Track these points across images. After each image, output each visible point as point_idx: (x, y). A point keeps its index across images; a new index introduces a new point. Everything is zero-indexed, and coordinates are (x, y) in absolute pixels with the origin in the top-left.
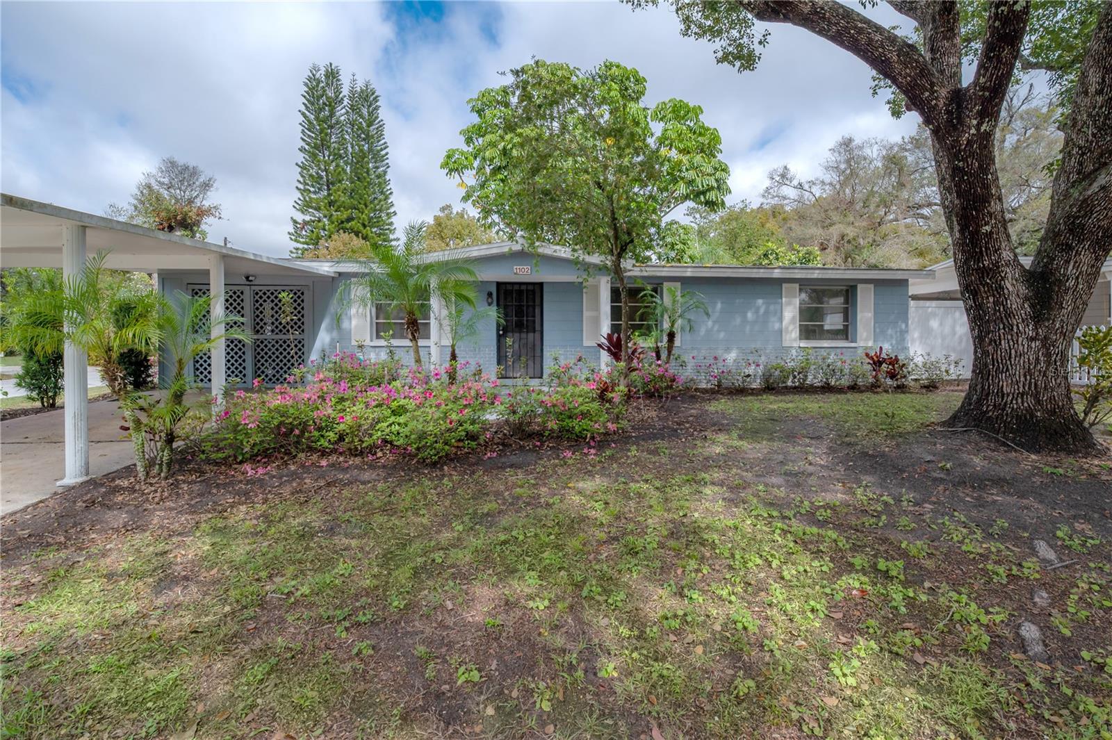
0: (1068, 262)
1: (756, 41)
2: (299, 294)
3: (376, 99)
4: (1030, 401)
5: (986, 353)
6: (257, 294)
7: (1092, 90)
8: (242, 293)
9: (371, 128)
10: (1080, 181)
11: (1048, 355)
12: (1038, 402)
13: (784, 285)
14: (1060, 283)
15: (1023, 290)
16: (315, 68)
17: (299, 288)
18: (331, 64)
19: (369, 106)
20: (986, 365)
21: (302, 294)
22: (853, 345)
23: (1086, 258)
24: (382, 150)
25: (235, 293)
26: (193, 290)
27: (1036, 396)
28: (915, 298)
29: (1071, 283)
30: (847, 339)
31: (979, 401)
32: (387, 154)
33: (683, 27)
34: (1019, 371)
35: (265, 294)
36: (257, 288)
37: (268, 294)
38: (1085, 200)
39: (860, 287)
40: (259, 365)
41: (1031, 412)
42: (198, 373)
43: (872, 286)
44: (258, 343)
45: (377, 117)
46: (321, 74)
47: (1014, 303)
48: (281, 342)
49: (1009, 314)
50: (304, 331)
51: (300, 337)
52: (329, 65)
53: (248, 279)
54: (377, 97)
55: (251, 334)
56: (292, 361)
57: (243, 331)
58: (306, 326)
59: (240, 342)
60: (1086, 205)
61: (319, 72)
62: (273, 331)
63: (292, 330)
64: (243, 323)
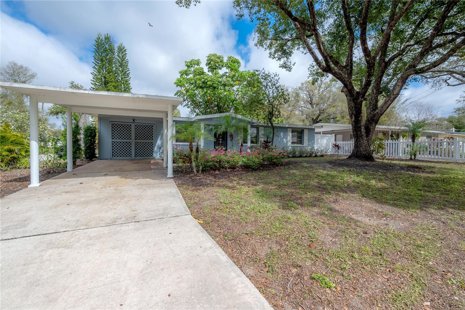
0: (371, 126)
1: (292, 64)
3: (125, 51)
4: (365, 152)
5: (358, 143)
6: (136, 126)
7: (375, 93)
8: (131, 125)
9: (123, 62)
10: (373, 111)
11: (368, 143)
12: (367, 152)
13: (288, 129)
14: (370, 130)
15: (365, 131)
16: (99, 35)
17: (151, 124)
18: (107, 34)
19: (122, 53)
20: (358, 145)
21: (152, 126)
22: (303, 145)
23: (374, 125)
24: (128, 71)
25: (128, 125)
26: (112, 124)
27: (366, 151)
28: (318, 133)
29: (372, 130)
30: (301, 144)
31: (357, 153)
32: (130, 73)
33: (269, 55)
34: (364, 146)
36: (136, 124)
37: (140, 126)
38: (374, 114)
39: (305, 130)
40: (136, 151)
41: (366, 154)
42: (113, 154)
43: (307, 130)
44: (136, 143)
45: (125, 58)
46: (103, 37)
47: (363, 133)
48: (144, 143)
49: (363, 135)
50: (152, 139)
51: (151, 141)
52: (106, 34)
53: (134, 120)
54: (126, 50)
55: (134, 140)
56: (149, 149)
57: (131, 139)
58: (154, 138)
59: (129, 143)
60: (374, 115)
61: (102, 37)
62: (142, 139)
63: (149, 139)
64: (131, 136)
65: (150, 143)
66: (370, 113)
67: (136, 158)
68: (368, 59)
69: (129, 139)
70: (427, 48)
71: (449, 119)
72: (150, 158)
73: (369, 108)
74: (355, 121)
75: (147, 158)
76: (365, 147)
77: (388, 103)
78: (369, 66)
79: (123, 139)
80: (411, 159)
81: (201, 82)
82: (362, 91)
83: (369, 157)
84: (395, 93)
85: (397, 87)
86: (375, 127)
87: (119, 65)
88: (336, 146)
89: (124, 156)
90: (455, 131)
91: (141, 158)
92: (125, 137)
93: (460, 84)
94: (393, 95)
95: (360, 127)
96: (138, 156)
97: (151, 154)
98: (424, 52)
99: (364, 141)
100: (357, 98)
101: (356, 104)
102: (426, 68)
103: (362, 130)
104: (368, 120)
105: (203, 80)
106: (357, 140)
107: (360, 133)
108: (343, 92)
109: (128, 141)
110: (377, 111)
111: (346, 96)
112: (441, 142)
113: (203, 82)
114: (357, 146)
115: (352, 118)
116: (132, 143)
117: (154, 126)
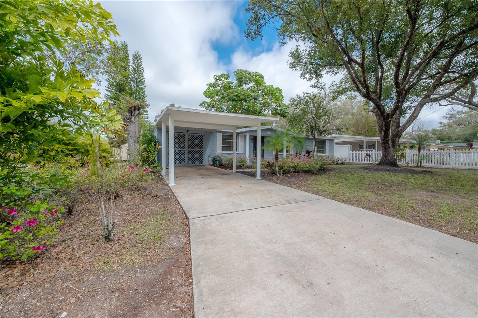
0: (396, 139)
5: (385, 153)
8: (185, 135)
9: (139, 70)
10: (397, 128)
12: (392, 160)
14: (395, 143)
16: (116, 42)
17: (202, 135)
21: (203, 137)
22: (325, 155)
24: (143, 79)
25: (182, 135)
28: (337, 143)
30: (323, 153)
35: (191, 136)
36: (189, 134)
37: (193, 136)
39: (326, 141)
40: (189, 158)
41: (392, 162)
43: (328, 141)
44: (189, 151)
45: (141, 66)
47: (390, 145)
49: (390, 147)
50: (203, 148)
51: (202, 150)
52: (123, 42)
53: (188, 131)
54: (141, 58)
55: (187, 149)
56: (199, 157)
57: (184, 147)
58: (204, 147)
59: (183, 151)
60: (398, 132)
61: (118, 44)
62: (194, 148)
63: (199, 148)
64: (184, 145)
65: (200, 151)
66: (395, 130)
67: (188, 165)
68: (398, 90)
69: (183, 147)
70: (438, 83)
71: (432, 131)
72: (200, 165)
73: (394, 126)
74: (384, 136)
75: (198, 165)
76: (392, 156)
77: (410, 123)
78: (399, 95)
79: (178, 147)
80: (418, 166)
81: (233, 95)
82: (391, 113)
83: (394, 164)
84: (415, 115)
85: (417, 111)
86: (399, 140)
87: (134, 73)
88: (368, 155)
89: (178, 163)
90: (440, 142)
91: (192, 165)
92: (179, 146)
93: (449, 105)
94: (414, 116)
95: (388, 140)
96: (190, 163)
97: (202, 162)
98: (436, 86)
99: (391, 151)
100: (387, 118)
101: (386, 122)
102: (439, 99)
103: (390, 143)
104: (393, 135)
105: (236, 94)
106: (385, 151)
107: (388, 145)
108: (373, 112)
109: (182, 149)
110: (400, 128)
111: (376, 116)
112: (435, 152)
113: (236, 96)
114: (385, 155)
115: (381, 133)
116: (185, 152)
117: (204, 136)
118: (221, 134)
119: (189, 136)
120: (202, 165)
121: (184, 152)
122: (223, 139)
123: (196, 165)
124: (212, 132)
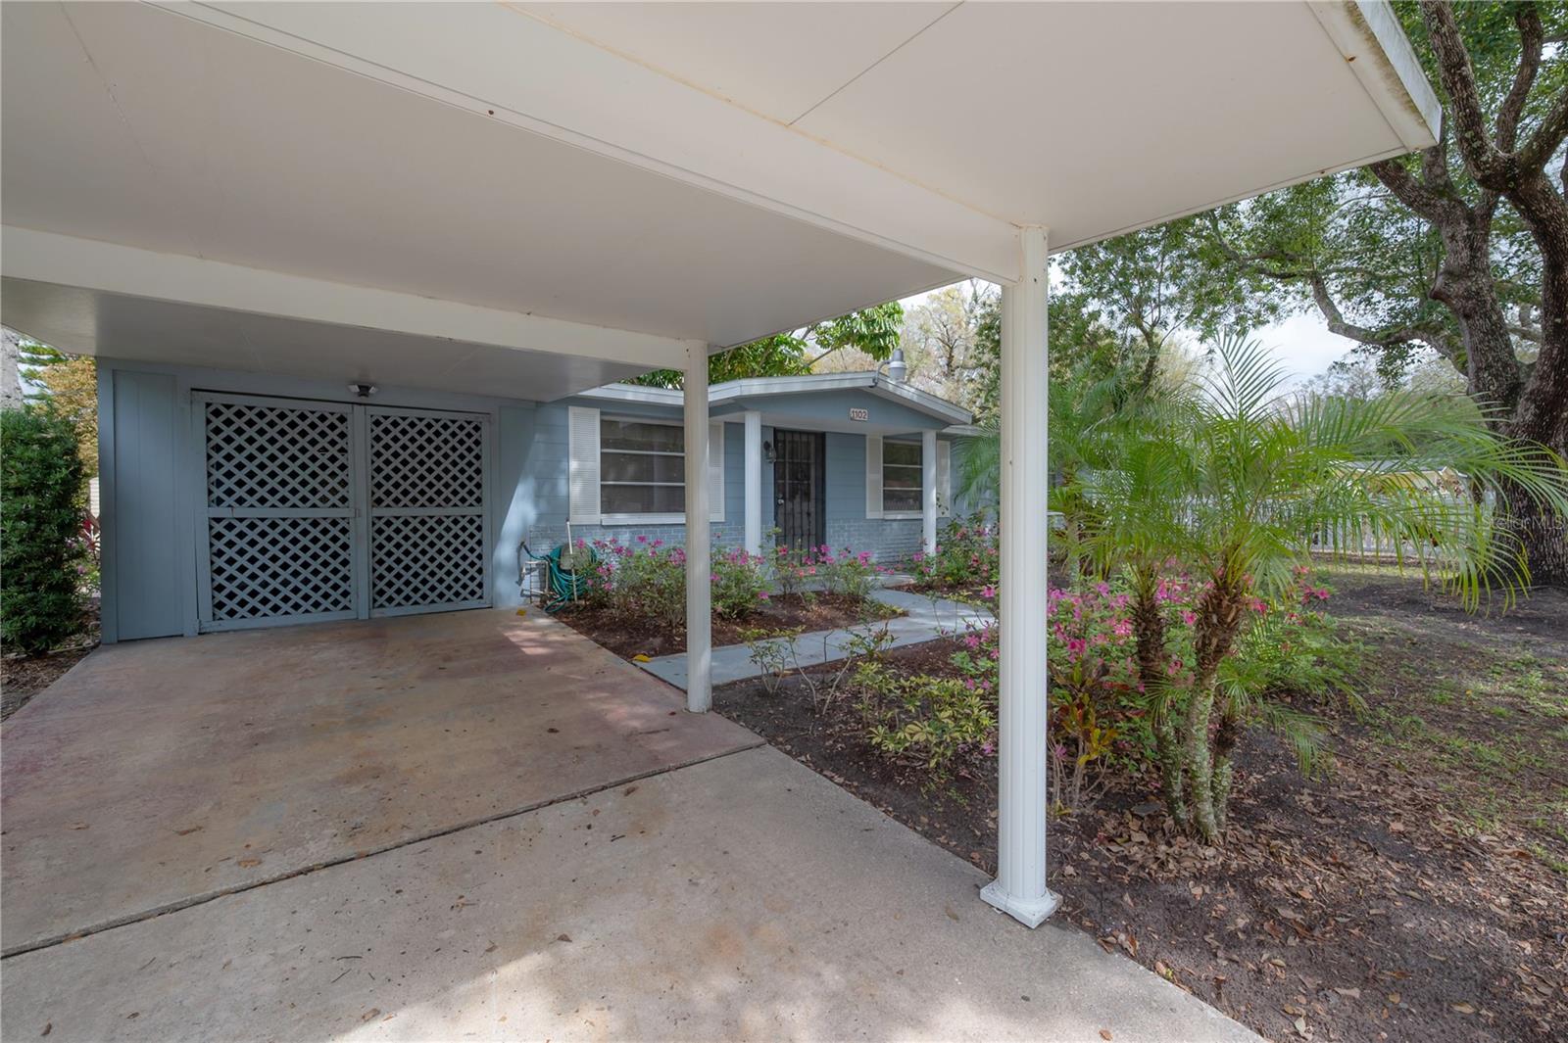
2: (469, 428)
8: (342, 419)
17: (470, 417)
21: (477, 428)
25: (323, 418)
26: (208, 405)
35: (394, 424)
36: (379, 412)
37: (404, 425)
42: (221, 596)
44: (380, 524)
48: (430, 523)
50: (479, 500)
51: (472, 512)
53: (364, 390)
55: (365, 506)
56: (457, 559)
57: (344, 499)
58: (485, 494)
59: (334, 523)
62: (414, 500)
63: (455, 500)
64: (343, 484)
65: (464, 522)
67: (377, 613)
69: (334, 499)
72: (465, 605)
75: (449, 607)
79: (294, 499)
89: (297, 607)
91: (407, 609)
92: (304, 492)
96: (389, 600)
97: (473, 586)
109: (323, 512)
116: (351, 528)
117: (485, 429)
118: (597, 412)
119: (377, 423)
120: (473, 602)
121: (344, 531)
122: (604, 443)
123: (434, 608)
124: (539, 404)
